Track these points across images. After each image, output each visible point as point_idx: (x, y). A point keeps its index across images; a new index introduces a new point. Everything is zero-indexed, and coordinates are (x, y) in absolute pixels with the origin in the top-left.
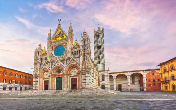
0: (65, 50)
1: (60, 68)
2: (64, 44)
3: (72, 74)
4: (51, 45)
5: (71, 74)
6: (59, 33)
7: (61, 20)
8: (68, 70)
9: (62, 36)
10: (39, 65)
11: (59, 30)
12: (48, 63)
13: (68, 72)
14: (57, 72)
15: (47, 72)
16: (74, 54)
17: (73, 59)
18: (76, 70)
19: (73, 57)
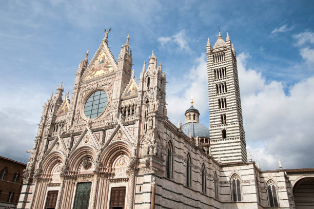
0: (109, 101)
2: (107, 87)
3: (116, 172)
5: (114, 175)
6: (101, 60)
9: (106, 67)
10: (46, 140)
11: (103, 54)
12: (64, 136)
14: (82, 167)
15: (61, 164)
16: (125, 112)
17: (119, 127)
18: (126, 160)
19: (120, 123)
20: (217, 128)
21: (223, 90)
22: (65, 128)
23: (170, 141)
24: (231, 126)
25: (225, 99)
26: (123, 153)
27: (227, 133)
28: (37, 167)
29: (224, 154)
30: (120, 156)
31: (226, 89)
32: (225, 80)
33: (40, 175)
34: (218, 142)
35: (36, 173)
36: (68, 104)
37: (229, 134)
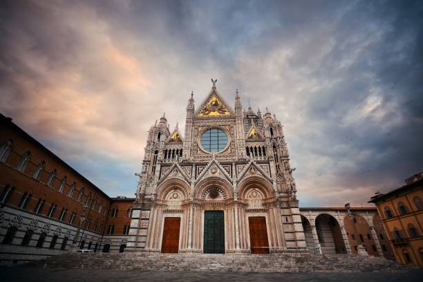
0: (230, 140)
2: (227, 127)
3: (250, 203)
4: (193, 123)
5: (248, 205)
6: (214, 103)
9: (221, 111)
11: (215, 99)
14: (208, 195)
15: (178, 191)
22: (184, 156)
26: (256, 187)
30: (251, 189)
33: (156, 200)
35: (153, 197)
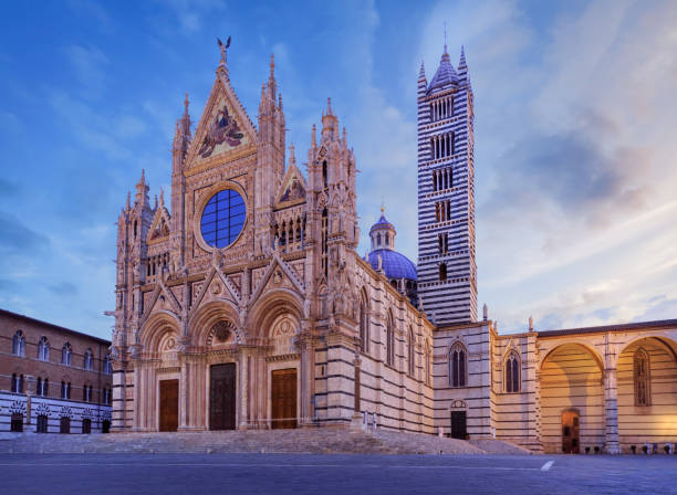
0: (248, 211)
1: (226, 313)
2: (242, 181)
3: (277, 344)
4: (184, 185)
5: (273, 348)
6: (221, 117)
7: (229, 41)
8: (260, 323)
9: (235, 137)
10: (137, 292)
11: (223, 103)
12: (173, 282)
13: (258, 333)
14: (215, 337)
15: (174, 333)
16: (284, 234)
17: (277, 263)
18: (292, 324)
19: (276, 256)
20: (430, 261)
21: (446, 183)
22: (171, 267)
23: (364, 287)
24: (456, 256)
25: (449, 203)
26: (287, 312)
27: (448, 269)
28: (132, 340)
29: (441, 308)
30: (281, 317)
31: (451, 180)
32: (450, 161)
33: (139, 355)
34: (431, 288)
35: (132, 351)
36: (166, 219)
37: (451, 271)
